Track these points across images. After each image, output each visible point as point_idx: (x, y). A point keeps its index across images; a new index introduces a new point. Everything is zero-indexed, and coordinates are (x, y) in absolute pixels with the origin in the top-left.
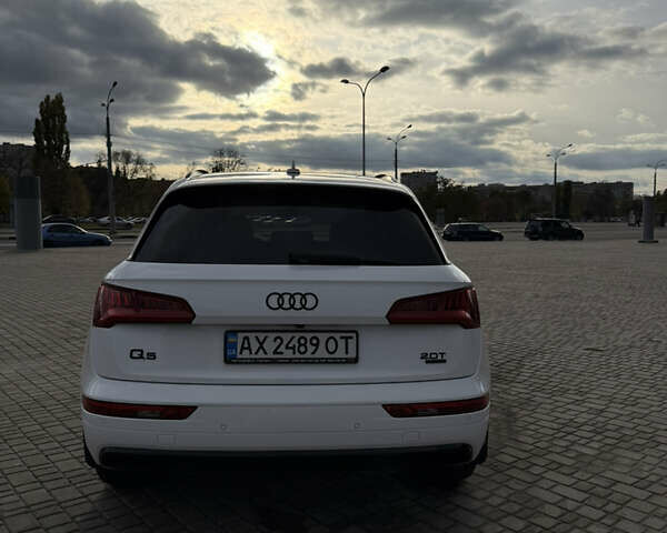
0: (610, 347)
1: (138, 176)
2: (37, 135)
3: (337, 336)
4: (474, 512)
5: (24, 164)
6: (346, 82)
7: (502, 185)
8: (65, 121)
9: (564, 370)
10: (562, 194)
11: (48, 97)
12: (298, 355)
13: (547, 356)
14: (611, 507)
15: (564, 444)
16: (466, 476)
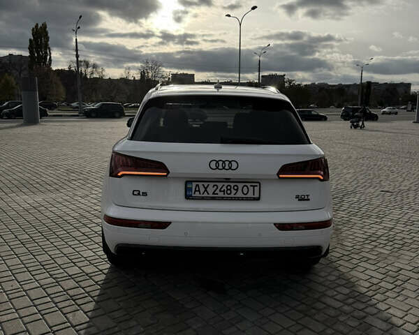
0: (396, 190)
1: (95, 76)
2: (31, 49)
3: (248, 185)
4: (320, 284)
5: (23, 68)
6: (229, 16)
7: (327, 84)
8: (48, 41)
9: (369, 204)
10: (365, 90)
11: (37, 24)
12: (226, 195)
13: (358, 195)
14: (399, 283)
15: (370, 247)
16: (315, 264)
